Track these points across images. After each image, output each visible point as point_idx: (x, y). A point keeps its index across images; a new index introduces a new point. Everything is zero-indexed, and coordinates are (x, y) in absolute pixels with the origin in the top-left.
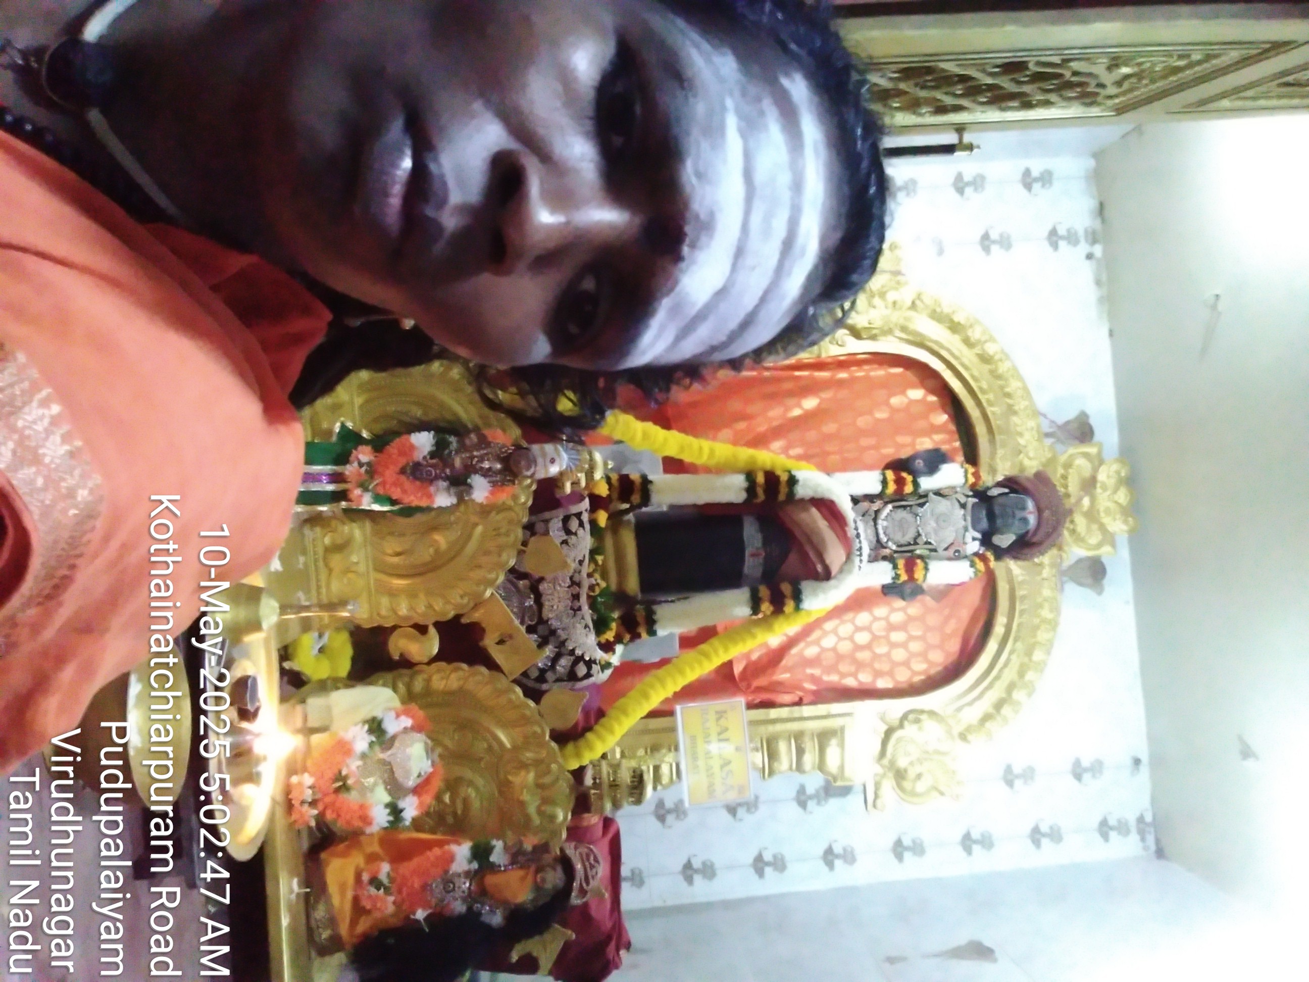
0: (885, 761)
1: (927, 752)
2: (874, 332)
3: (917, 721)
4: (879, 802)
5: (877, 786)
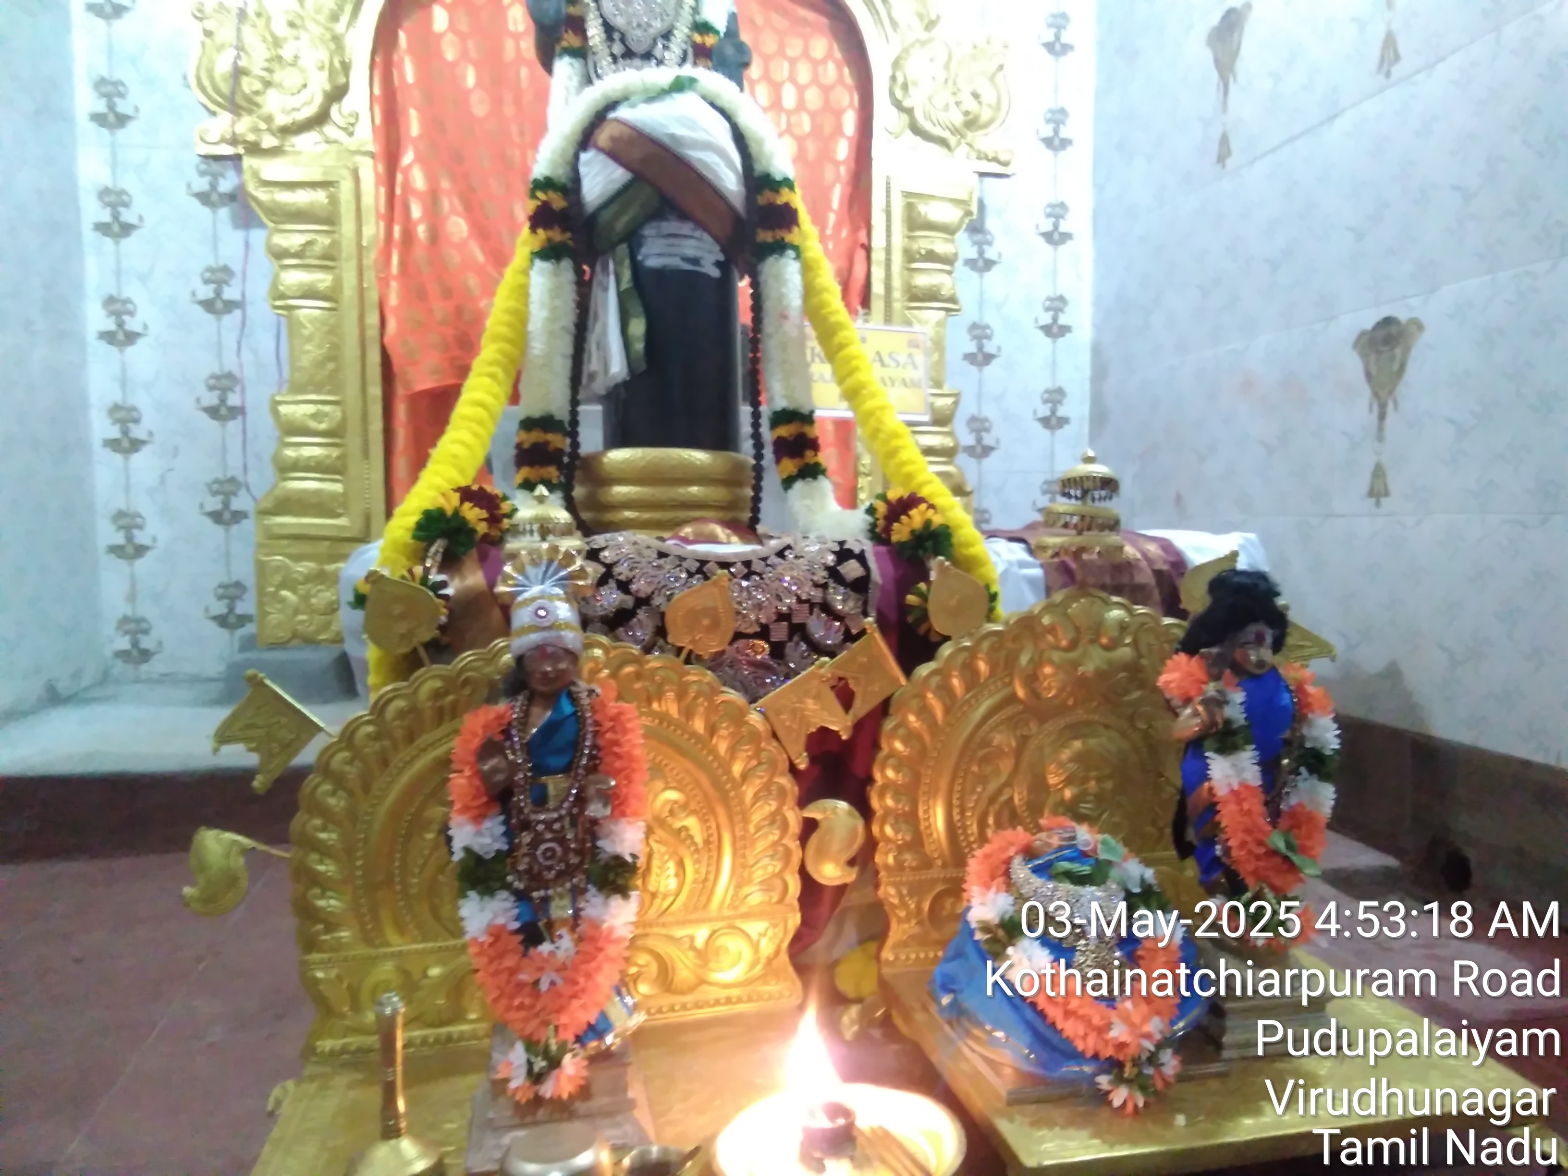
0: (952, 140)
1: (946, 81)
2: (337, 64)
3: (905, 87)
4: (1002, 158)
5: (982, 156)
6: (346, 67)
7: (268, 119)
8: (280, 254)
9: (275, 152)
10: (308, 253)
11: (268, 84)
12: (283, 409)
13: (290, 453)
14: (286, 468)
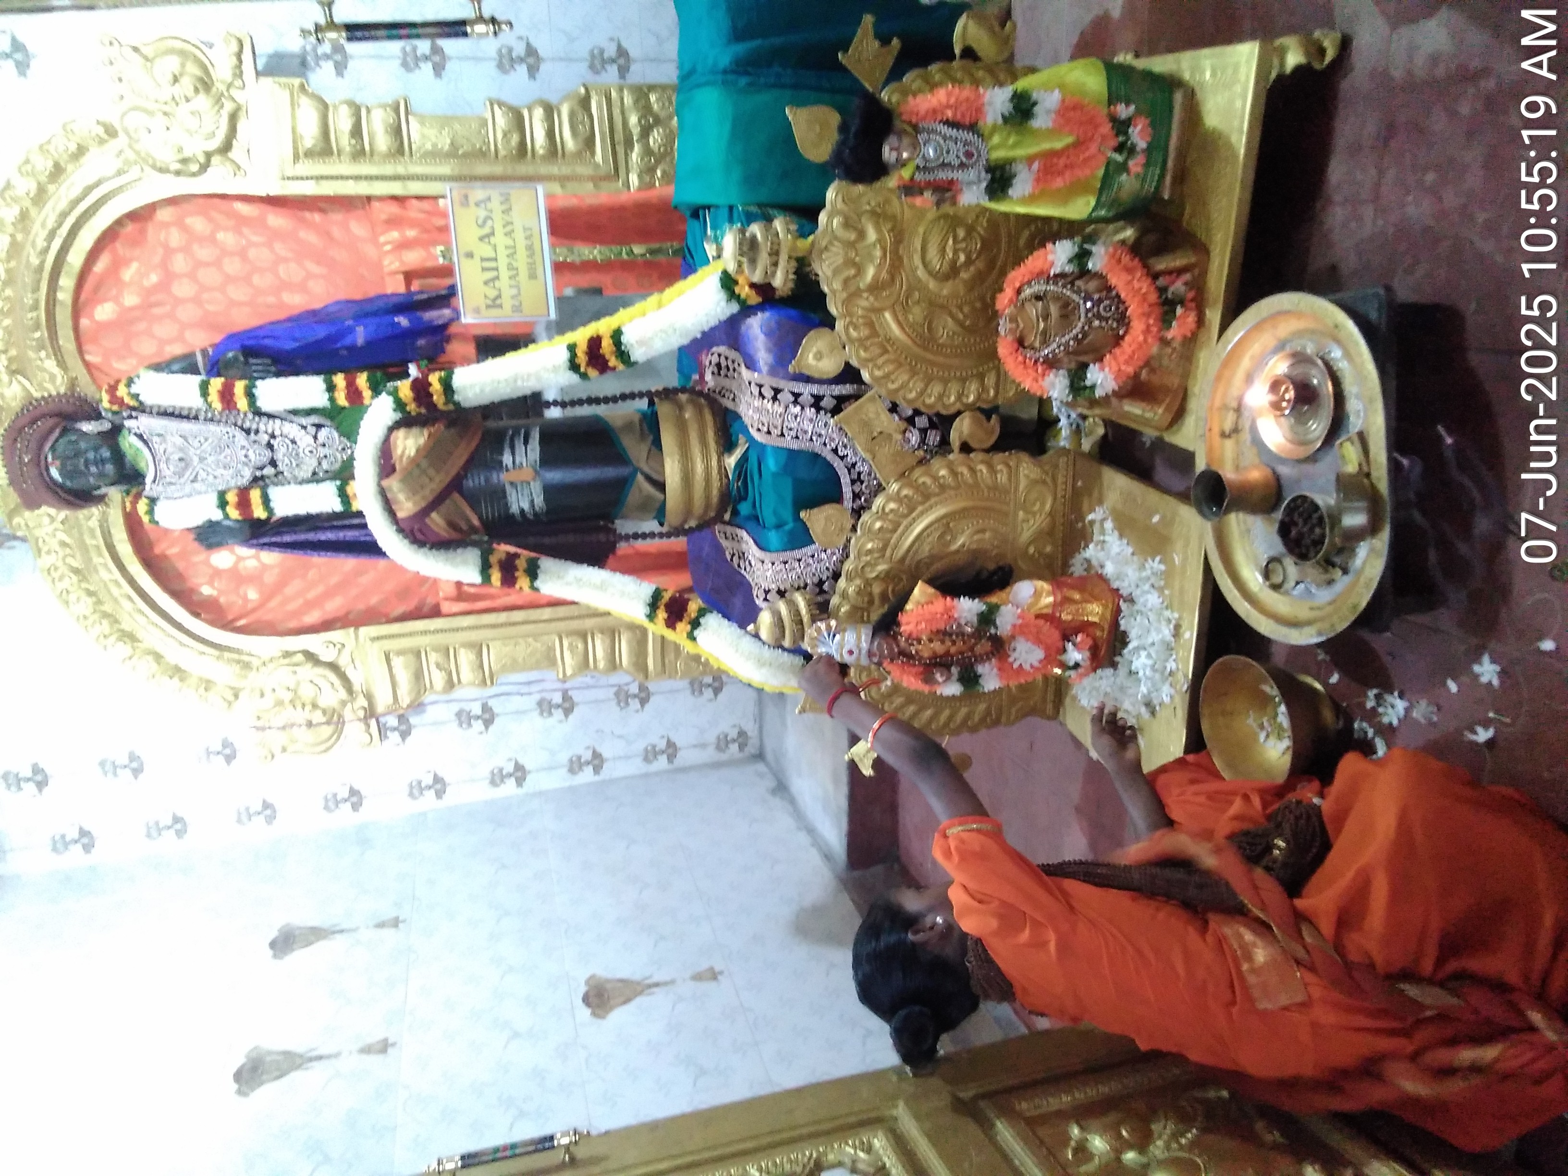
0: (229, 106)
2: (287, 661)
4: (235, 48)
5: (238, 71)
6: (287, 654)
7: (344, 703)
8: (450, 685)
9: (369, 697)
10: (446, 666)
11: (315, 706)
12: (569, 672)
13: (601, 665)
14: (613, 665)
